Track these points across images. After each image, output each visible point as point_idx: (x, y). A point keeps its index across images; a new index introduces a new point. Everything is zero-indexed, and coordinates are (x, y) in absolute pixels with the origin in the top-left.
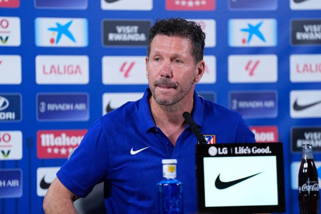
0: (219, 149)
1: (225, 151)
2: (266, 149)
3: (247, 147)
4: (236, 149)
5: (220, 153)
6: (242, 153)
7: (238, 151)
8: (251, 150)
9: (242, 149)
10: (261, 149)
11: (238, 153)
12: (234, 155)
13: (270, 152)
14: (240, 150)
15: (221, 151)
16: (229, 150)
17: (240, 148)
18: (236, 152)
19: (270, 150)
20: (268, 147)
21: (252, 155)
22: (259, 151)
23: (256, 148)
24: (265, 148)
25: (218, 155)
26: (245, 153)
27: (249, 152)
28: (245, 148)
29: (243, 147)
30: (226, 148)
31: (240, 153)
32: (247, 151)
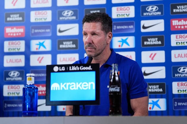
0: (60, 68)
1: (63, 69)
2: (89, 68)
3: (77, 67)
4: (70, 67)
5: (60, 70)
6: (74, 70)
7: (71, 68)
8: (79, 68)
9: (74, 67)
10: (86, 67)
11: (71, 70)
12: (69, 71)
13: (91, 69)
14: (72, 68)
15: (61, 69)
16: (66, 68)
17: (72, 67)
18: (70, 69)
19: (91, 68)
20: (90, 66)
21: (80, 71)
22: (84, 68)
23: (82, 67)
24: (88, 66)
25: (59, 71)
26: (76, 70)
27: (78, 69)
28: (76, 67)
29: (75, 66)
30: (64, 67)
31: (72, 69)
32: (77, 69)
